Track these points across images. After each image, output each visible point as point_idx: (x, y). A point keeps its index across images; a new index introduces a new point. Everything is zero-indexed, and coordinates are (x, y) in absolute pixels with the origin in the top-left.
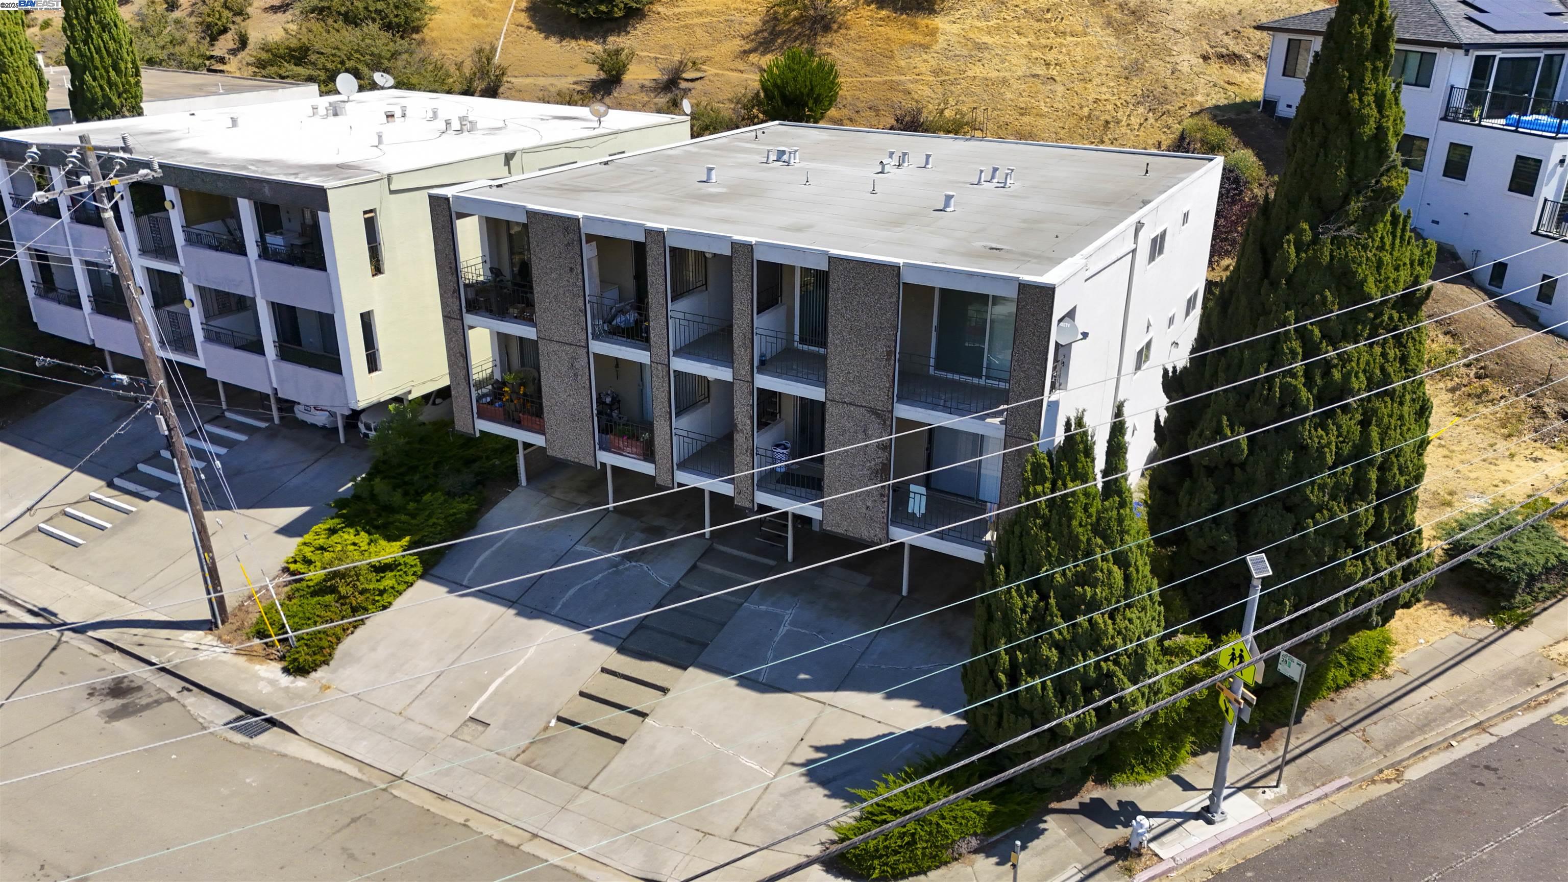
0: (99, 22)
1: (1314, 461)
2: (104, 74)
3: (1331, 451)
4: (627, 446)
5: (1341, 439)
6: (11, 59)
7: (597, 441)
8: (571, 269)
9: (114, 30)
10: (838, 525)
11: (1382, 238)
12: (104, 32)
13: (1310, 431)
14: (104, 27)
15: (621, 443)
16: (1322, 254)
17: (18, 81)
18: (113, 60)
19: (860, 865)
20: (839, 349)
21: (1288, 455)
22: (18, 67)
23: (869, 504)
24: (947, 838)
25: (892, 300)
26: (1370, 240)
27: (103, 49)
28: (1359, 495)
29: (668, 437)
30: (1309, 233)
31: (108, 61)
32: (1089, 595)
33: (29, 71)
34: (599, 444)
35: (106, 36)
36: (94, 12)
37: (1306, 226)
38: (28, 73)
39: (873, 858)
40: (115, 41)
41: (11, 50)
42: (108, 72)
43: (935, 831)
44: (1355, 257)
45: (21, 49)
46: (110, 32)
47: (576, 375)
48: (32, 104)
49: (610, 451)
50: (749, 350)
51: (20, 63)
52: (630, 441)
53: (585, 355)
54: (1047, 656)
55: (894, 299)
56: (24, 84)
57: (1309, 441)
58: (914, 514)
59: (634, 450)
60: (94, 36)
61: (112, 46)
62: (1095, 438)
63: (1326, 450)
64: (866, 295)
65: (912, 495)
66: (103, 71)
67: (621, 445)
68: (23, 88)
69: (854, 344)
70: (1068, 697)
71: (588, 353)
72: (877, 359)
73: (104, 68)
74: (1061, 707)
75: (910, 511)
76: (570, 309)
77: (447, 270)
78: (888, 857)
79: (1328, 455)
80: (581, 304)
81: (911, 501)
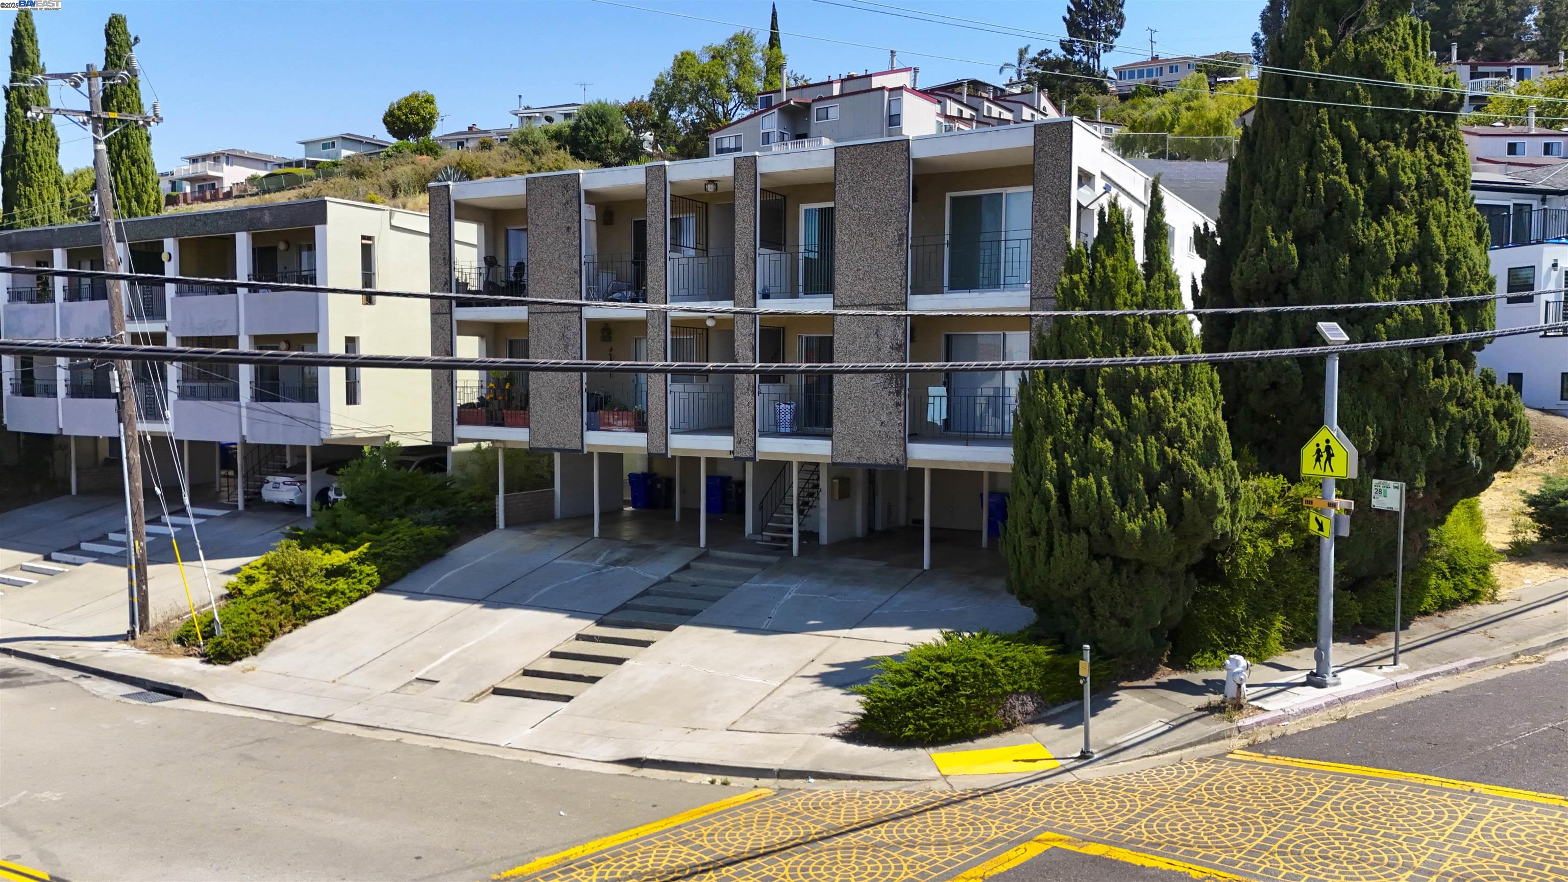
0: (130, 157)
1: (1374, 257)
2: (126, 204)
3: (1390, 244)
4: (618, 419)
5: (1399, 237)
6: (38, 175)
7: (585, 420)
8: (568, 229)
9: (143, 165)
10: (850, 454)
11: (1404, 39)
12: (133, 165)
13: (1363, 231)
14: (134, 162)
15: (611, 417)
16: (1346, 50)
17: (40, 194)
18: (137, 192)
19: (890, 722)
20: (848, 245)
21: (1344, 258)
22: (43, 182)
23: (884, 418)
24: (997, 686)
25: (902, 177)
26: (1393, 33)
27: (129, 182)
28: (1429, 292)
29: (662, 394)
30: (1329, 39)
31: (133, 193)
32: (1143, 374)
33: (53, 189)
34: (587, 424)
35: (134, 170)
36: (128, 148)
37: (1325, 32)
38: (51, 190)
39: (905, 709)
40: (142, 175)
41: (40, 167)
42: (129, 202)
43: (980, 673)
44: (1381, 48)
45: (50, 167)
46: (139, 167)
47: (567, 346)
48: (50, 217)
49: (599, 430)
50: (752, 271)
51: (46, 179)
52: (620, 413)
53: (577, 320)
54: (1101, 449)
55: (905, 176)
56: (46, 198)
57: (1364, 241)
58: (933, 423)
59: (625, 422)
60: (123, 168)
61: (138, 179)
62: (1131, 219)
63: (1385, 241)
64: (875, 179)
65: (931, 400)
66: (125, 201)
67: (611, 420)
68: (44, 202)
69: (863, 236)
70: (1130, 497)
71: (581, 318)
72: (888, 247)
73: (127, 198)
74: (1123, 511)
75: (929, 420)
76: (564, 272)
77: (441, 261)
78: (924, 708)
79: (1388, 247)
80: (577, 266)
81: (930, 407)
